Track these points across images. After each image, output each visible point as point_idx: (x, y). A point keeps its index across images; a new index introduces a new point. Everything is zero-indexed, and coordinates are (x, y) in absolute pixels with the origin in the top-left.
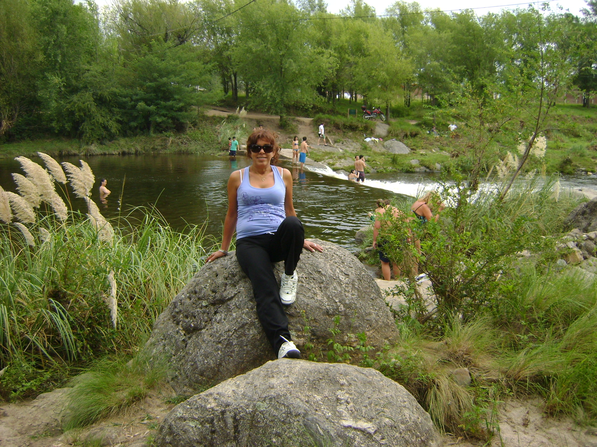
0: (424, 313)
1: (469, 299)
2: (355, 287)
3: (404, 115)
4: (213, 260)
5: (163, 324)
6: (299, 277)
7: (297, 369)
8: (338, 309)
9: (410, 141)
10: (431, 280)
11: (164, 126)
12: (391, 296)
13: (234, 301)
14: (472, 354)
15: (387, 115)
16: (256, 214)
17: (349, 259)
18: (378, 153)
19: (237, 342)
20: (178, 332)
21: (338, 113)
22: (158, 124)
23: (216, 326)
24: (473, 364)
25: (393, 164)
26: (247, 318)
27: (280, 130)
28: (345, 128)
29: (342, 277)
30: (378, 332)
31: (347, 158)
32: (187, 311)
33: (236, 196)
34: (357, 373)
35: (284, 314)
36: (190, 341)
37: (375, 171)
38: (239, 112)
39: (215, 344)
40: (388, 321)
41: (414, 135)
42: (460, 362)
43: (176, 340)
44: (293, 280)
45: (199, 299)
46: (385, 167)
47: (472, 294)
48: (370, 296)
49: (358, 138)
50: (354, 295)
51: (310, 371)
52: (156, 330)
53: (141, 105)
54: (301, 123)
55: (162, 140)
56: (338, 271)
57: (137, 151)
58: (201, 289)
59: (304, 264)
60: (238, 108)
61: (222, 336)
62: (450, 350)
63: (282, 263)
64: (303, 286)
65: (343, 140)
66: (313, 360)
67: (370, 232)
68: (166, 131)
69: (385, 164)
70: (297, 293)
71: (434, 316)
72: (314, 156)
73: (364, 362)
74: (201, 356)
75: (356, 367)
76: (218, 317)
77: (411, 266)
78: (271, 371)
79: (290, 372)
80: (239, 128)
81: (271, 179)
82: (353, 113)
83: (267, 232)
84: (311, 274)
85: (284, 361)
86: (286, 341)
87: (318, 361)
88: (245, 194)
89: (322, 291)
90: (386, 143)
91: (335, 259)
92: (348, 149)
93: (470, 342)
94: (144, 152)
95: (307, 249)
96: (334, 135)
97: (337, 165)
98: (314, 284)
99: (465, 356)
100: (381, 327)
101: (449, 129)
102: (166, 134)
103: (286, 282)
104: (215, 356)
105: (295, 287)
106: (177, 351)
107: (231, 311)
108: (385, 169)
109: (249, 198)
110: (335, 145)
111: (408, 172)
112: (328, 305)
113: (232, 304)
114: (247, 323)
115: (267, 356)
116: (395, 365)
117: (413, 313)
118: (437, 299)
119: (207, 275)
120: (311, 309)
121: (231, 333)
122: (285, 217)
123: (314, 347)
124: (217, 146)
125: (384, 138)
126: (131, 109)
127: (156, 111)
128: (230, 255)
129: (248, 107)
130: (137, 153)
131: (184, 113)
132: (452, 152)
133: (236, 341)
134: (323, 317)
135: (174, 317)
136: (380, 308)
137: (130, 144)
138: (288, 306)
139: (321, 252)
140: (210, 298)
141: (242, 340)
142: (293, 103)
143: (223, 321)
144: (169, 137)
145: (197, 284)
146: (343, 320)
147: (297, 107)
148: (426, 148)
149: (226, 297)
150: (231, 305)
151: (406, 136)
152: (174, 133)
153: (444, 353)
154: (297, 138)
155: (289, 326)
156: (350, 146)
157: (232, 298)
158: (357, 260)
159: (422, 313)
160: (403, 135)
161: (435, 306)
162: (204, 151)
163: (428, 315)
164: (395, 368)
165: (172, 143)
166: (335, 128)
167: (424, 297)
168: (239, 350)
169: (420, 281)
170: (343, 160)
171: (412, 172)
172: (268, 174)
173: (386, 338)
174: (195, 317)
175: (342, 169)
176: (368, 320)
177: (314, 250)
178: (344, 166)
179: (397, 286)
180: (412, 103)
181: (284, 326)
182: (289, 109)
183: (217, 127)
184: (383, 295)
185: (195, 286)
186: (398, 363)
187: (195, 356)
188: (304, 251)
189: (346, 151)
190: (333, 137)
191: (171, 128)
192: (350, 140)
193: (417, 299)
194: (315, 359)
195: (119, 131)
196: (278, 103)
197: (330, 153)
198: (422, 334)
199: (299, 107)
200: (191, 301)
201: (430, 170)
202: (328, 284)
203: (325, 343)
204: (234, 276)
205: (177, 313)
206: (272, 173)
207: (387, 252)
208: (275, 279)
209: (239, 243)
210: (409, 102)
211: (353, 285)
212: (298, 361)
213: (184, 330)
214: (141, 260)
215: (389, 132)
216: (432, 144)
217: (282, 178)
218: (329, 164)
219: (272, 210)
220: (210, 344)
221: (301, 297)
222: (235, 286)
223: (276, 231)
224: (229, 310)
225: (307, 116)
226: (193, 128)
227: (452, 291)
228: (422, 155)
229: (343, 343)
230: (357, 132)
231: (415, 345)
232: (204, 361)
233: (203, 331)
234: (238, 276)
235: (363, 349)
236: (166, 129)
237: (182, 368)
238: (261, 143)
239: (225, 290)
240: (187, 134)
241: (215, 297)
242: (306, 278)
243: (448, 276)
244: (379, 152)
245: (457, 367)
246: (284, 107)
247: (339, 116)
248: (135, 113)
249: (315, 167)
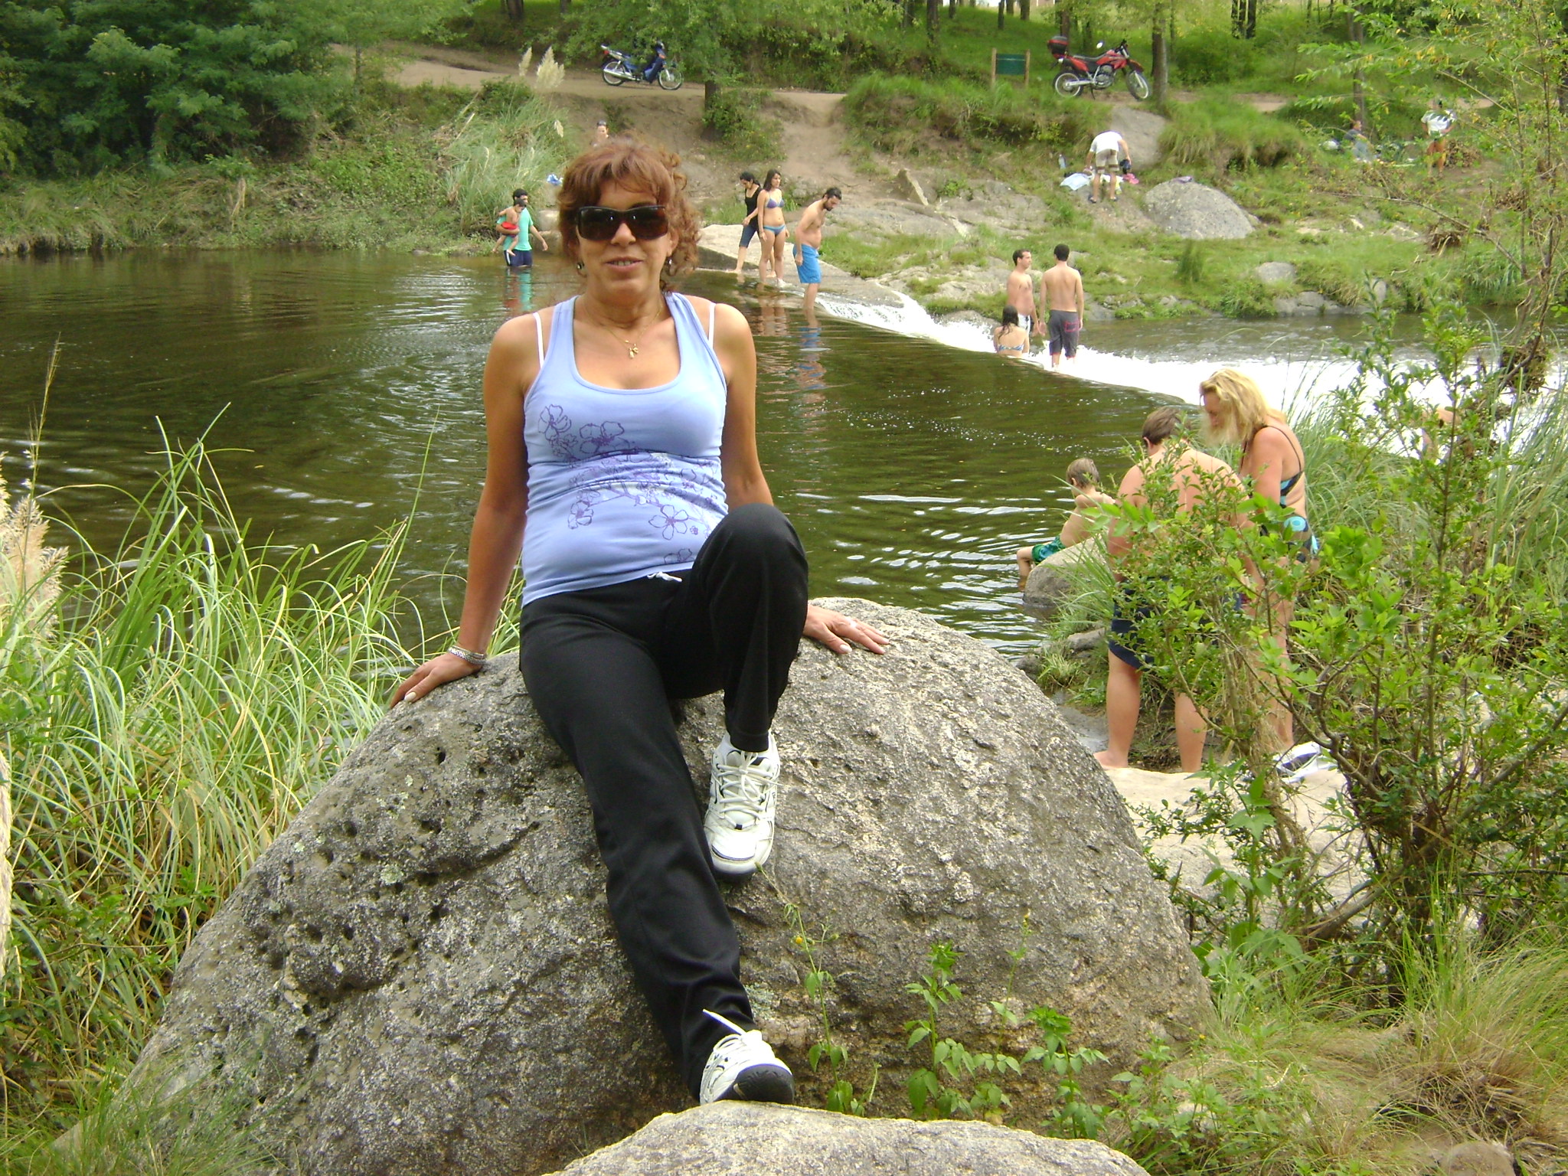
0: (1316, 908)
1: (1508, 848)
2: (1021, 800)
3: (1231, 72)
4: (424, 694)
5: (215, 965)
6: (784, 760)
7: (781, 1145)
8: (949, 889)
9: (1258, 183)
10: (1343, 768)
11: (213, 133)
12: (1173, 838)
13: (511, 864)
14: (1526, 1084)
15: (1156, 72)
16: (605, 495)
17: (992, 684)
18: (1118, 238)
19: (529, 1036)
20: (276, 999)
21: (950, 70)
22: (186, 126)
23: (438, 969)
24: (1528, 1125)
25: (1184, 282)
26: (566, 933)
27: (706, 145)
28: (981, 134)
29: (965, 758)
30: (1121, 988)
31: (987, 260)
32: (317, 909)
33: (519, 423)
34: (1031, 1162)
35: (724, 915)
36: (326, 1037)
37: (1109, 313)
38: (532, 69)
39: (433, 1045)
40: (1163, 941)
41: (1272, 159)
42: (1473, 1115)
43: (269, 1033)
44: (761, 769)
45: (367, 856)
46: (1147, 296)
47: (1523, 826)
48: (1082, 834)
49: (1036, 173)
50: (1015, 832)
51: (835, 1156)
52: (185, 995)
53: (110, 42)
54: (795, 113)
55: (205, 191)
56: (947, 730)
57: (97, 240)
58: (373, 817)
59: (807, 705)
60: (528, 55)
61: (466, 1012)
62: (1429, 1064)
63: (714, 701)
64: (802, 795)
65: (970, 183)
66: (848, 1111)
67: (1087, 568)
68: (219, 153)
69: (1149, 281)
70: (778, 826)
71: (1357, 921)
72: (849, 254)
73: (1064, 1116)
74: (375, 1097)
75: (1028, 1135)
76: (448, 931)
77: (1257, 710)
78: (671, 1156)
79: (752, 1158)
80: (532, 139)
81: (665, 349)
82: (1011, 67)
83: (650, 574)
84: (835, 744)
85: (724, 1114)
86: (730, 1031)
87: (870, 1112)
88: (555, 412)
89: (881, 817)
90: (1153, 196)
91: (935, 680)
92: (992, 223)
93: (1512, 1031)
94: (128, 241)
95: (817, 640)
96: (932, 163)
97: (949, 292)
98: (850, 788)
99: (1493, 1092)
100: (1132, 965)
101: (1421, 131)
102: (221, 164)
103: (729, 782)
104: (433, 1095)
105: (771, 801)
106: (272, 1079)
107: (502, 907)
108: (1148, 304)
109: (574, 430)
110: (939, 207)
111: (1247, 315)
112: (908, 876)
113: (505, 874)
114: (568, 957)
115: (655, 1093)
116: (1193, 1126)
117: (1268, 907)
118: (1370, 846)
119: (401, 756)
120: (837, 894)
121: (501, 999)
122: (725, 508)
123: (851, 1053)
124: (442, 215)
125: (1144, 174)
126: (66, 59)
127: (177, 67)
128: (496, 669)
129: (569, 49)
130: (98, 250)
131: (297, 77)
132: (1432, 227)
133: (521, 1030)
134: (889, 927)
135: (261, 934)
136: (1127, 887)
137: (65, 207)
138: (738, 881)
139: (876, 653)
140: (415, 851)
141: (548, 1028)
142: (757, 27)
143: (468, 946)
144: (234, 179)
145: (359, 796)
146: (970, 936)
147: (774, 46)
148: (1324, 214)
149: (480, 848)
150: (502, 881)
151: (1239, 161)
152: (255, 162)
153: (1404, 1077)
154: (777, 180)
155: (745, 965)
156: (1001, 210)
157: (505, 850)
158: (1027, 686)
159: (1309, 908)
160: (1223, 157)
161: (1362, 878)
162: (388, 239)
163: (1333, 917)
164: (1193, 1142)
165: (249, 202)
166: (936, 134)
167: (1317, 839)
168: (537, 1071)
169: (1300, 773)
170: (970, 271)
171: (1264, 316)
172: (654, 330)
173: (1156, 1013)
174: (349, 933)
175: (967, 307)
176: (1076, 938)
177: (846, 647)
178: (975, 295)
179: (1198, 792)
180: (1262, 24)
181: (720, 965)
182: (744, 54)
183: (438, 136)
184: (1140, 833)
185: (351, 804)
186: (1207, 1122)
187: (351, 1097)
188: (806, 648)
189: (984, 232)
190: (931, 171)
191: (241, 141)
192: (999, 184)
193: (1285, 849)
194: (854, 1104)
195: (18, 152)
196: (696, 30)
197: (916, 242)
198: (1307, 999)
199: (785, 48)
200: (333, 866)
201: (1343, 304)
202: (906, 787)
203: (897, 1036)
204: (513, 760)
205: (275, 917)
206: (668, 325)
207: (1154, 653)
208: (686, 768)
209: (534, 619)
210: (1252, 18)
211: (1012, 789)
212: (782, 1113)
213: (303, 987)
214: (119, 701)
215: (1167, 147)
216: (1346, 197)
217: (710, 343)
218: (913, 287)
219: (671, 478)
220: (412, 1047)
221: (796, 841)
222: (519, 800)
223: (689, 566)
224: (493, 902)
225: (821, 85)
226: (337, 140)
227: (1433, 813)
228: (1305, 241)
229: (975, 1039)
230: (1030, 148)
231: (1277, 1045)
232: (387, 1118)
233: (385, 991)
234: (529, 756)
235: (1059, 1061)
236: (222, 146)
237: (295, 1149)
238: (616, 198)
239: (476, 817)
240: (312, 167)
241: (434, 848)
242: (815, 762)
243: (1415, 755)
244: (1124, 231)
245: (1458, 1139)
246: (723, 44)
247: (955, 82)
248: (83, 75)
249: (854, 299)
